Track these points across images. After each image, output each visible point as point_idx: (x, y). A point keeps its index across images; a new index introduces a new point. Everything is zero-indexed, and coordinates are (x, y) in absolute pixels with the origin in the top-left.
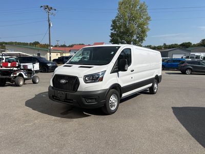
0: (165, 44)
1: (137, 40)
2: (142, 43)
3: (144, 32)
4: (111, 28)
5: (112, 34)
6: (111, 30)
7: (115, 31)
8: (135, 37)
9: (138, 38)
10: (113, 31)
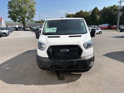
0: (42, 20)
1: (29, 16)
2: (33, 19)
3: (33, 11)
4: (8, 7)
5: (9, 11)
6: (8, 8)
7: (11, 9)
8: (27, 15)
9: (29, 15)
10: (9, 10)
